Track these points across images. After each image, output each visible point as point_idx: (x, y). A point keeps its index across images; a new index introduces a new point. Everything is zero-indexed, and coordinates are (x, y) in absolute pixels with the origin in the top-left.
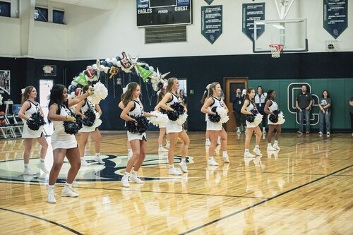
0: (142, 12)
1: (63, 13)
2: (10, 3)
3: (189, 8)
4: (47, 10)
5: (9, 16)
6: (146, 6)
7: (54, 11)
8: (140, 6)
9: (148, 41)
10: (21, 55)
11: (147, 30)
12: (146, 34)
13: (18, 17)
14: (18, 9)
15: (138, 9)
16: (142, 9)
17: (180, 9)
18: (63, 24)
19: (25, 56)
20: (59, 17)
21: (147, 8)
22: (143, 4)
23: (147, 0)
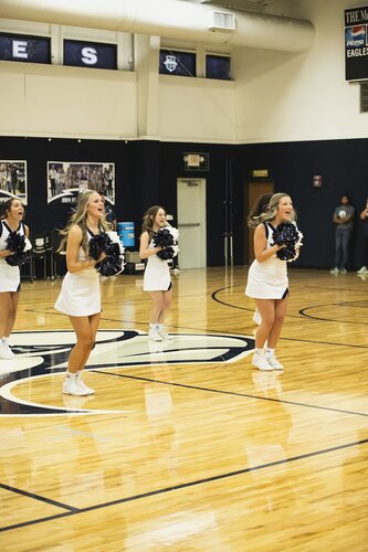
0: (353, 53)
1: (227, 59)
2: (115, 47)
4: (194, 56)
5: (114, 67)
6: (361, 42)
7: (208, 56)
8: (351, 43)
10: (138, 135)
11: (363, 87)
13: (132, 69)
14: (133, 55)
15: (347, 48)
16: (354, 48)
18: (229, 79)
19: (141, 138)
20: (220, 68)
21: (361, 47)
22: (356, 38)
23: (362, 32)
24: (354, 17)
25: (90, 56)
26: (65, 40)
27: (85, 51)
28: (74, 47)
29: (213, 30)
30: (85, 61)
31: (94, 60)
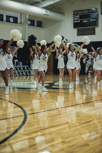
0: (76, 22)
1: (41, 22)
2: (17, 18)
3: (96, 20)
4: (34, 21)
5: (17, 23)
6: (78, 19)
7: (37, 21)
8: (75, 19)
9: (78, 35)
11: (78, 30)
12: (78, 31)
13: (21, 24)
14: (21, 20)
15: (74, 20)
16: (76, 20)
17: (93, 20)
18: (41, 27)
19: (24, 41)
20: (40, 24)
21: (78, 20)
22: (76, 18)
23: (78, 16)
24: (76, 13)
25: (12, 20)
26: (6, 16)
27: (11, 19)
28: (8, 17)
29: (44, 14)
30: (11, 21)
31: (12, 21)
